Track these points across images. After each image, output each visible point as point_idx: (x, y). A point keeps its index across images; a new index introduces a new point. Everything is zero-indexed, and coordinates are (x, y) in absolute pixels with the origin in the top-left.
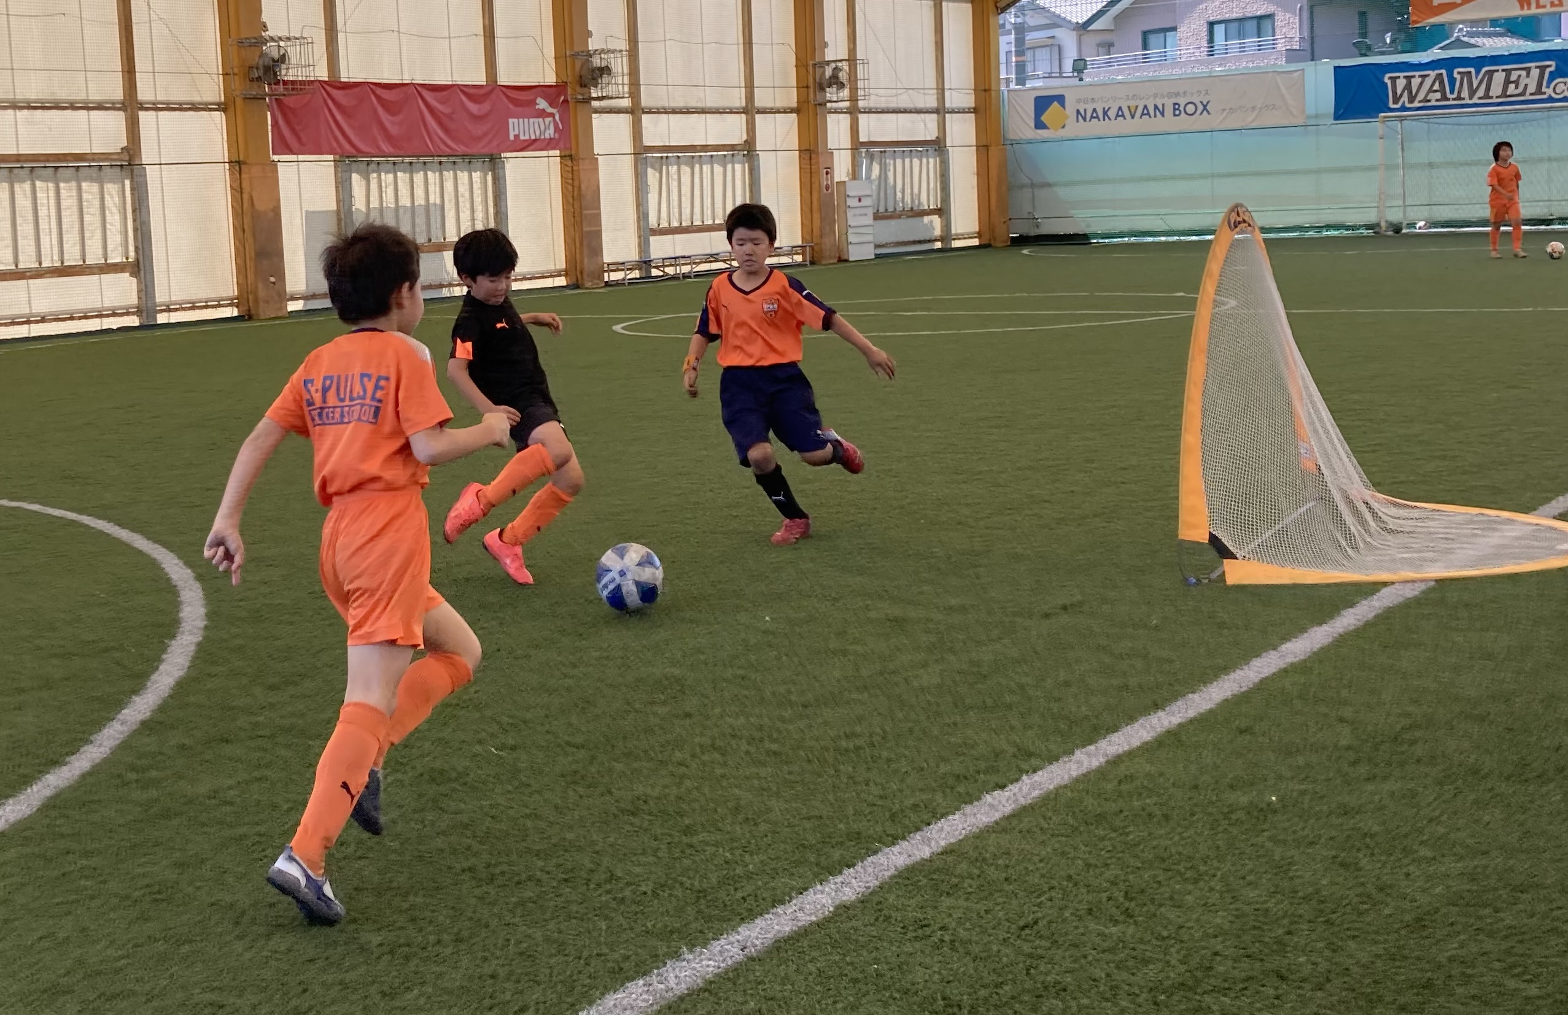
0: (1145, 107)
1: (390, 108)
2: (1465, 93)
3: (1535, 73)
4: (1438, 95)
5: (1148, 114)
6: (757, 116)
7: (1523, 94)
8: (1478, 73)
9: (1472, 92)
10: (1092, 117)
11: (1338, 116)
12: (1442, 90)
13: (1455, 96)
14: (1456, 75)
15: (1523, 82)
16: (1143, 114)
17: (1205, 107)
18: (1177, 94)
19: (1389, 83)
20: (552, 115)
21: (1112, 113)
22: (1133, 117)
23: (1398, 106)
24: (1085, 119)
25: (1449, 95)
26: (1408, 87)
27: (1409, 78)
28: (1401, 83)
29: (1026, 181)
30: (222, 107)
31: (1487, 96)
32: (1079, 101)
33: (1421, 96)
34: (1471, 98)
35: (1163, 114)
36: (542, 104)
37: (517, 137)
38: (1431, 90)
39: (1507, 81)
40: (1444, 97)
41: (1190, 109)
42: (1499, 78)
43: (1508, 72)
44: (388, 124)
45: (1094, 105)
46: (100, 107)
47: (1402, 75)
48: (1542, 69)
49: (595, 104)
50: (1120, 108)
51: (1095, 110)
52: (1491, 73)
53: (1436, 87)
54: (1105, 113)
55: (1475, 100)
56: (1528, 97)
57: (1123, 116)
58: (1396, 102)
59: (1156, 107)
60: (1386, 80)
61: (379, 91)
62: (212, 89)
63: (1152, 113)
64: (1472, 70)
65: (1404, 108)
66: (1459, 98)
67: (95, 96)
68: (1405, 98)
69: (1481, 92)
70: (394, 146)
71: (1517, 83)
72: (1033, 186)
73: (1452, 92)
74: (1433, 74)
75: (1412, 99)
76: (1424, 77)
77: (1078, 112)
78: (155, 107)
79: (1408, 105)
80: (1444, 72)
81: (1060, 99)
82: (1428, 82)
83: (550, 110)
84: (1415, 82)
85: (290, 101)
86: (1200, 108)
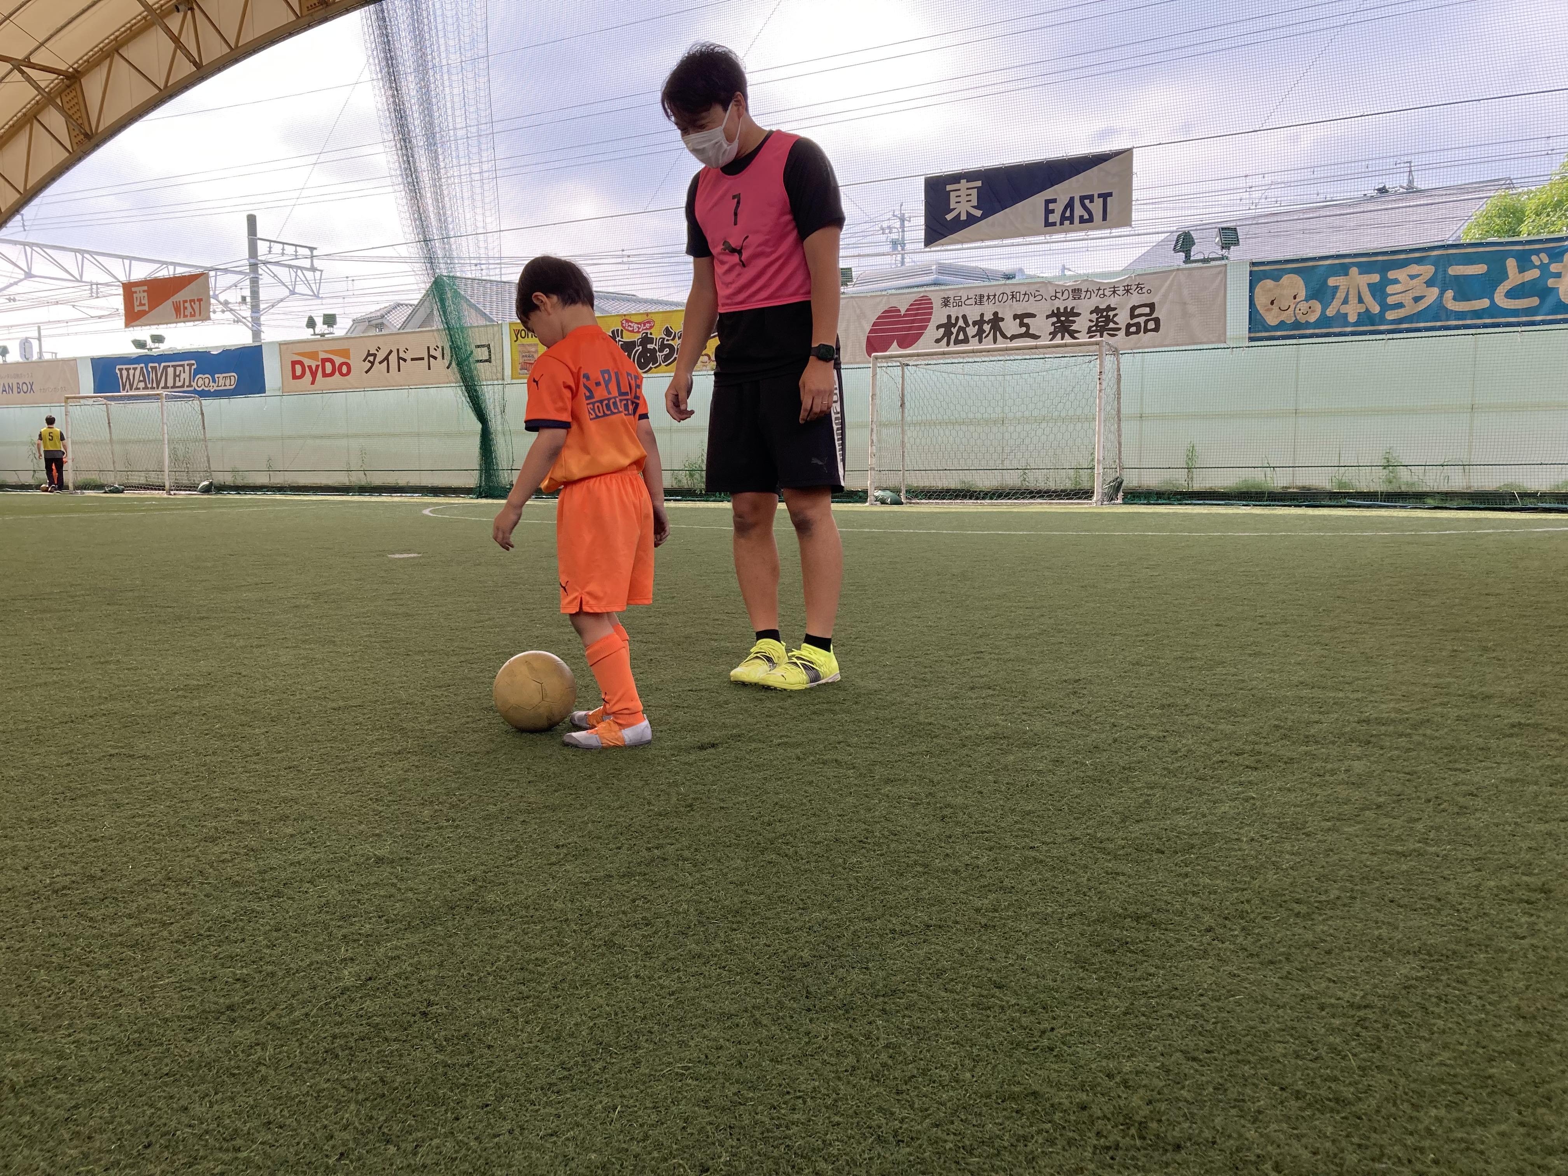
0: (5, 385)
2: (155, 384)
3: (187, 368)
4: (142, 384)
7: (183, 386)
8: (160, 370)
9: (159, 383)
11: (96, 390)
12: (144, 381)
13: (151, 386)
14: (150, 369)
15: (183, 376)
17: (31, 388)
18: (18, 376)
19: (119, 373)
23: (125, 393)
25: (148, 385)
26: (128, 378)
27: (128, 370)
28: (125, 373)
31: (166, 386)
33: (134, 384)
34: (158, 388)
35: (12, 391)
38: (139, 380)
39: (175, 376)
40: (146, 386)
41: (25, 388)
42: (170, 371)
43: (175, 367)
47: (124, 367)
48: (190, 365)
52: (166, 368)
53: (140, 378)
55: (160, 389)
56: (185, 389)
58: (123, 389)
59: (9, 386)
60: (117, 370)
63: (7, 390)
64: (158, 365)
66: (153, 387)
68: (126, 385)
71: (179, 376)
74: (139, 367)
75: (130, 386)
76: (135, 369)
80: (143, 366)
82: (138, 372)
84: (131, 372)
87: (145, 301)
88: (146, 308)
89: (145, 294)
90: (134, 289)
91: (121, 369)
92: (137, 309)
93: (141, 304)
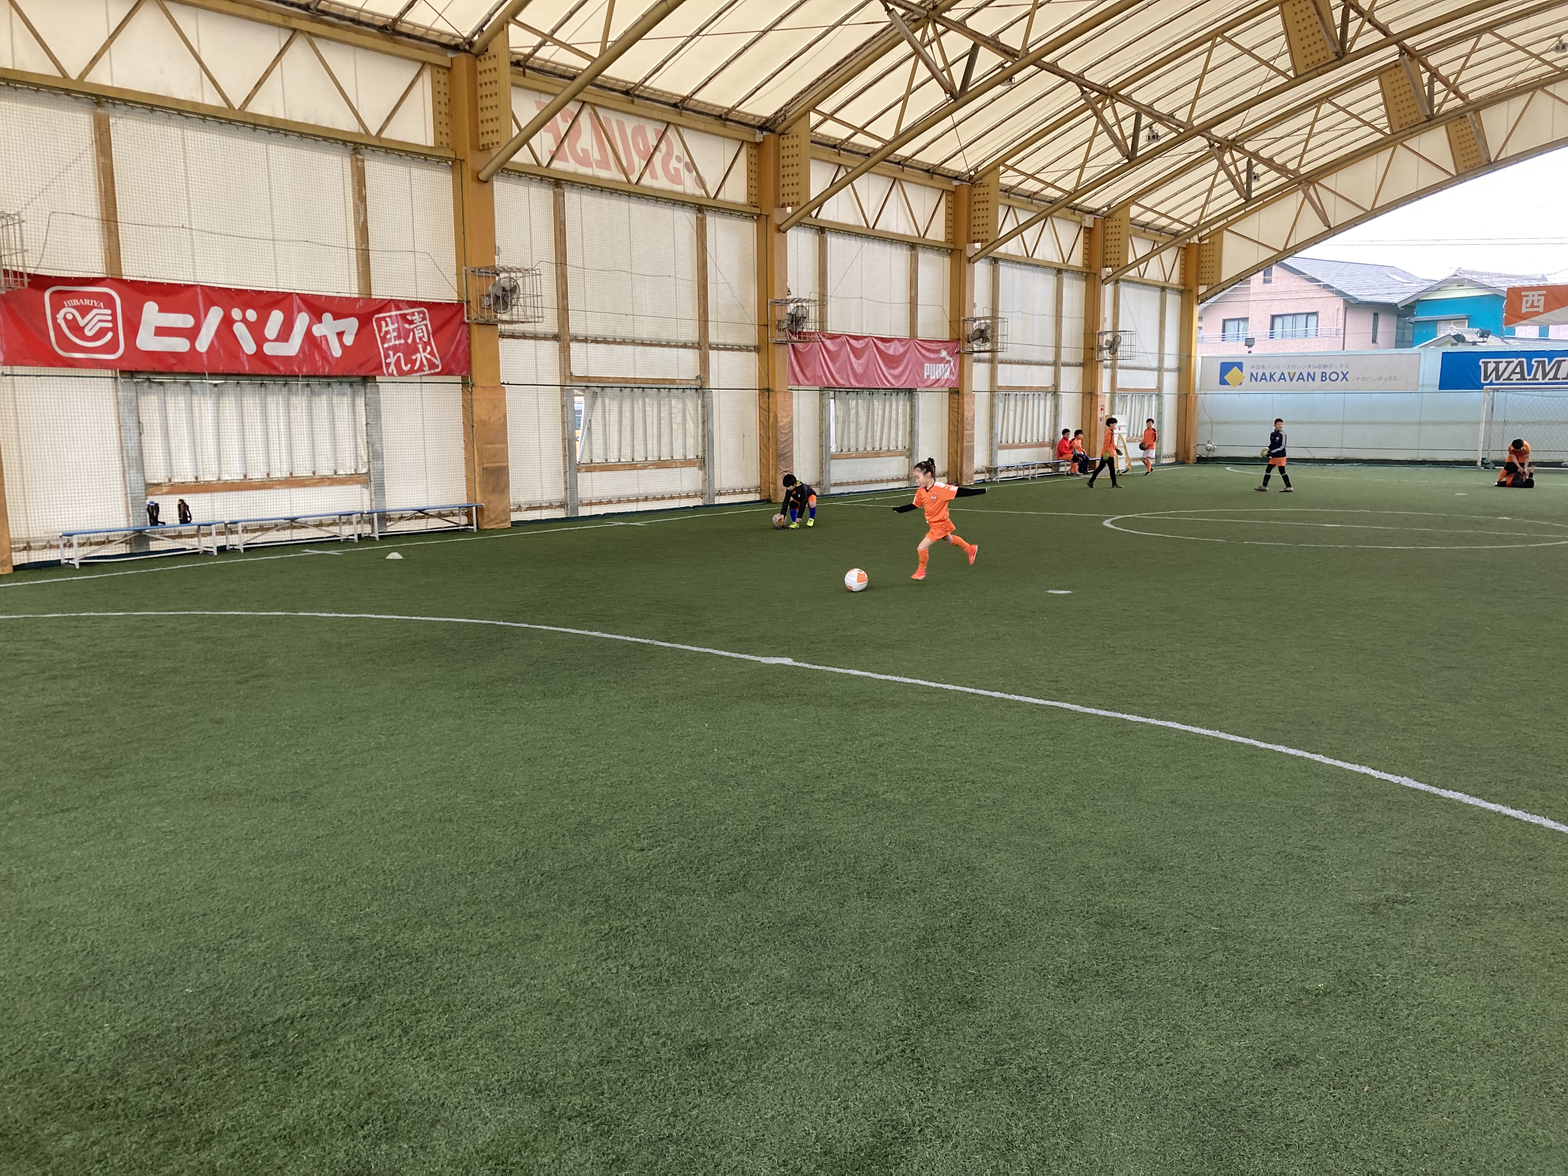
0: (1301, 374)
1: (858, 354)
2: (1540, 375)
4: (1519, 376)
5: (1303, 378)
6: (1063, 368)
8: (1549, 364)
9: (1545, 375)
10: (1262, 379)
11: (1441, 387)
12: (1522, 372)
13: (1531, 377)
14: (1533, 363)
16: (1299, 378)
17: (1345, 377)
18: (1325, 366)
19: (1482, 365)
20: (948, 362)
21: (1276, 377)
22: (1291, 380)
23: (1488, 382)
24: (1256, 380)
25: (1526, 376)
26: (1496, 369)
27: (1497, 363)
28: (1491, 366)
29: (1207, 418)
30: (757, 349)
31: (1555, 377)
32: (1253, 367)
33: (1506, 376)
34: (1543, 379)
35: (1313, 380)
36: (944, 354)
37: (928, 376)
38: (1513, 372)
40: (1523, 378)
41: (1334, 377)
44: (855, 366)
45: (1264, 371)
46: (685, 346)
47: (1492, 360)
49: (975, 355)
50: (1283, 374)
51: (1264, 374)
52: (1560, 362)
53: (1518, 370)
54: (1271, 376)
55: (1546, 380)
57: (1284, 379)
58: (1486, 378)
59: (1309, 374)
60: (1480, 363)
61: (852, 341)
62: (751, 337)
63: (1306, 379)
64: (1546, 360)
65: (1491, 383)
66: (1534, 378)
67: (683, 339)
68: (1494, 375)
69: (1551, 375)
70: (858, 381)
72: (1212, 423)
73: (1529, 375)
74: (1516, 361)
75: (1498, 377)
76: (1509, 363)
77: (1252, 374)
78: (717, 348)
79: (1494, 382)
80: (1524, 360)
81: (1240, 365)
82: (1512, 366)
83: (948, 358)
84: (1502, 367)
85: (799, 346)
86: (1341, 376)
87: (1542, 303)
88: (1541, 310)
89: (1543, 298)
90: (1523, 293)
91: (1486, 364)
92: (1524, 310)
93: (1532, 306)
